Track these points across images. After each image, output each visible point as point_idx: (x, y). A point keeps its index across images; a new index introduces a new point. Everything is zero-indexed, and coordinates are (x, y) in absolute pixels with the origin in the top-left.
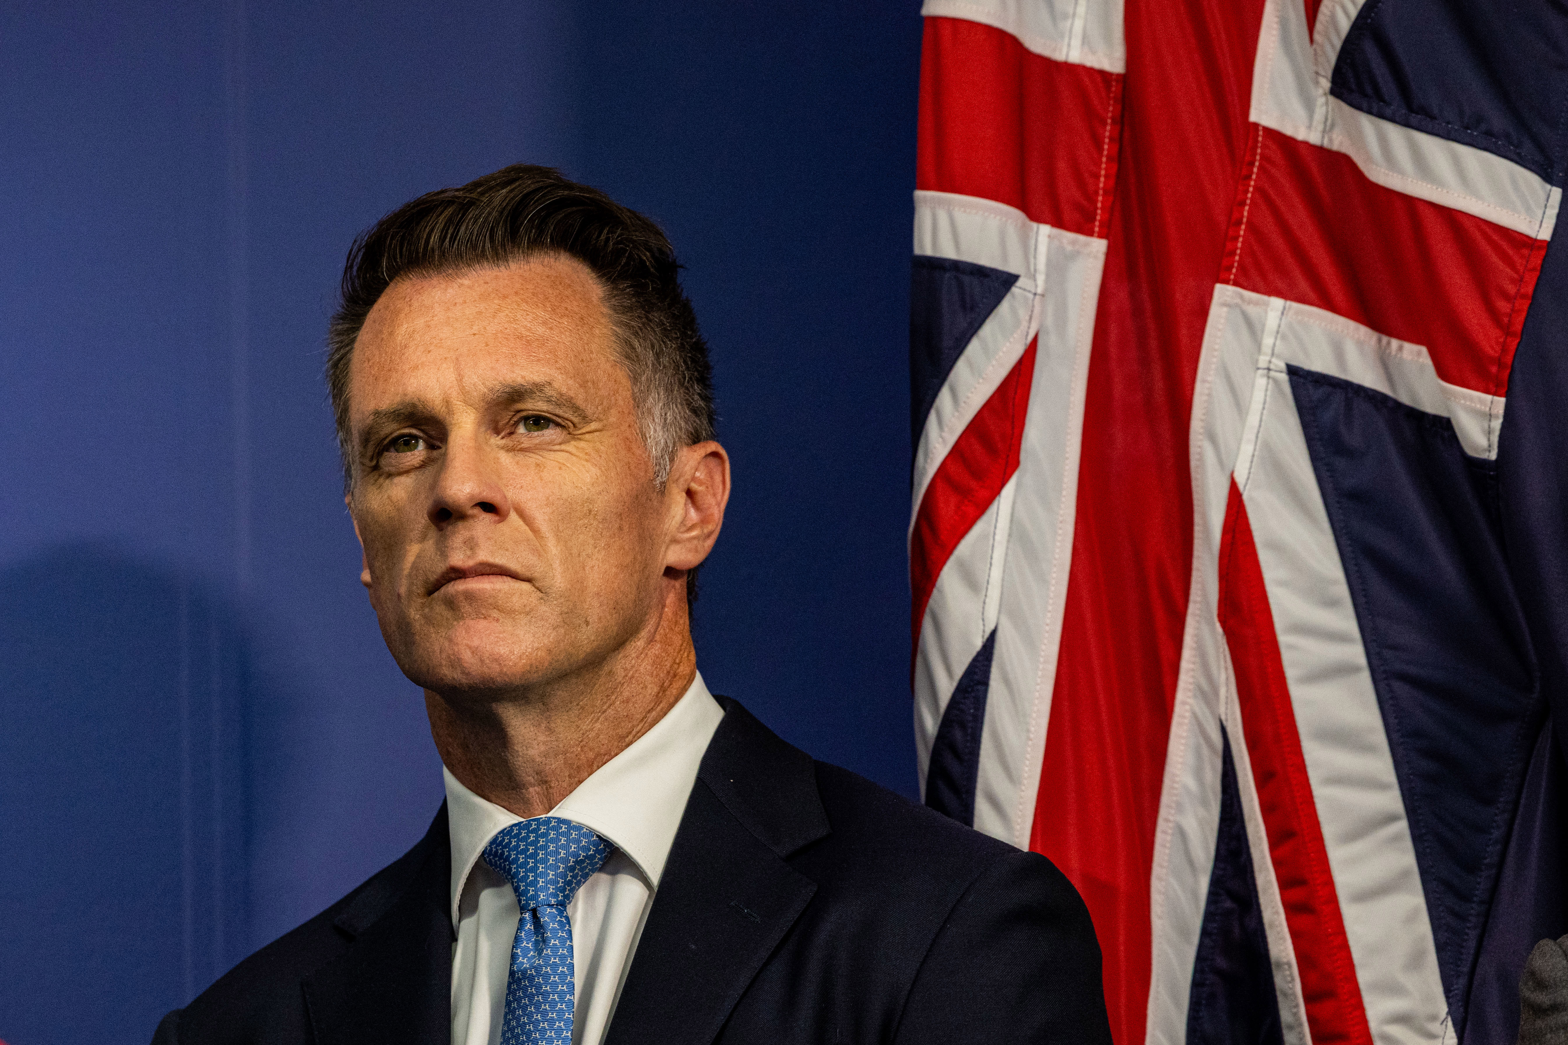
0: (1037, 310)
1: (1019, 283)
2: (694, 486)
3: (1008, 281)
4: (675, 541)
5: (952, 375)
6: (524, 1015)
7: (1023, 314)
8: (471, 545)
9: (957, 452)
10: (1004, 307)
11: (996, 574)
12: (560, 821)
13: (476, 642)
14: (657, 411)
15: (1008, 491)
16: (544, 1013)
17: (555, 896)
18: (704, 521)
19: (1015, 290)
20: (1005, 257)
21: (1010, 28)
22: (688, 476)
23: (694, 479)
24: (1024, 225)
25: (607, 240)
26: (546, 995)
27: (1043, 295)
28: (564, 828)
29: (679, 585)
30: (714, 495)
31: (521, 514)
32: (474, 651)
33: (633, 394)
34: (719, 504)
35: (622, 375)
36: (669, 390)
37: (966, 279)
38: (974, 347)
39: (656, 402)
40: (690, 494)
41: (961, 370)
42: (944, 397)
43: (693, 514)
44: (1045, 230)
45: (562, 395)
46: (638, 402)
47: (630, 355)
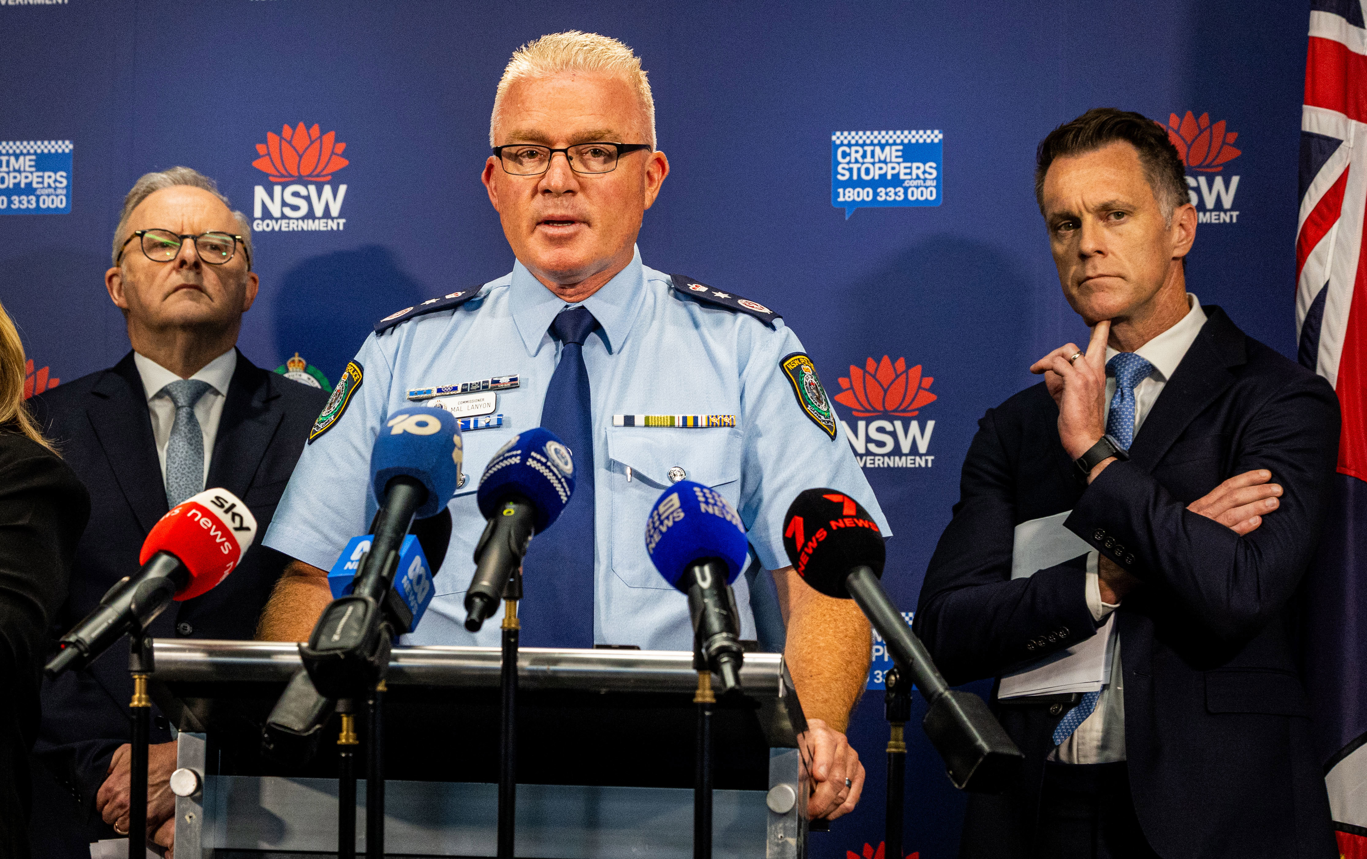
0: (1350, 154)
1: (1343, 143)
2: (1183, 222)
3: (1338, 143)
4: (1175, 247)
5: (1315, 179)
6: (1119, 425)
7: (1344, 155)
8: (1095, 268)
9: (1317, 209)
10: (1337, 153)
11: (1330, 258)
12: (1137, 355)
13: (1100, 302)
14: (1164, 199)
15: (1336, 226)
16: (1122, 426)
17: (1130, 384)
18: (1188, 235)
19: (1341, 146)
20: (1338, 133)
21: (1342, 41)
22: (1179, 220)
23: (1182, 219)
24: (1346, 121)
25: (1137, 134)
26: (1123, 419)
27: (1352, 148)
28: (1137, 358)
29: (1179, 262)
30: (1191, 224)
31: (1113, 253)
32: (1099, 305)
33: (1153, 195)
34: (1193, 227)
35: (1147, 188)
36: (1168, 188)
37: (1322, 141)
38: (1324, 168)
39: (1163, 195)
40: (1181, 225)
41: (1319, 178)
42: (1312, 188)
43: (1183, 233)
44: (1353, 123)
45: (1123, 203)
46: (1156, 197)
47: (1150, 180)
